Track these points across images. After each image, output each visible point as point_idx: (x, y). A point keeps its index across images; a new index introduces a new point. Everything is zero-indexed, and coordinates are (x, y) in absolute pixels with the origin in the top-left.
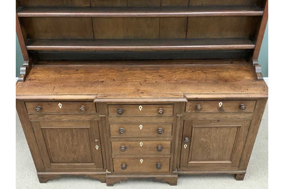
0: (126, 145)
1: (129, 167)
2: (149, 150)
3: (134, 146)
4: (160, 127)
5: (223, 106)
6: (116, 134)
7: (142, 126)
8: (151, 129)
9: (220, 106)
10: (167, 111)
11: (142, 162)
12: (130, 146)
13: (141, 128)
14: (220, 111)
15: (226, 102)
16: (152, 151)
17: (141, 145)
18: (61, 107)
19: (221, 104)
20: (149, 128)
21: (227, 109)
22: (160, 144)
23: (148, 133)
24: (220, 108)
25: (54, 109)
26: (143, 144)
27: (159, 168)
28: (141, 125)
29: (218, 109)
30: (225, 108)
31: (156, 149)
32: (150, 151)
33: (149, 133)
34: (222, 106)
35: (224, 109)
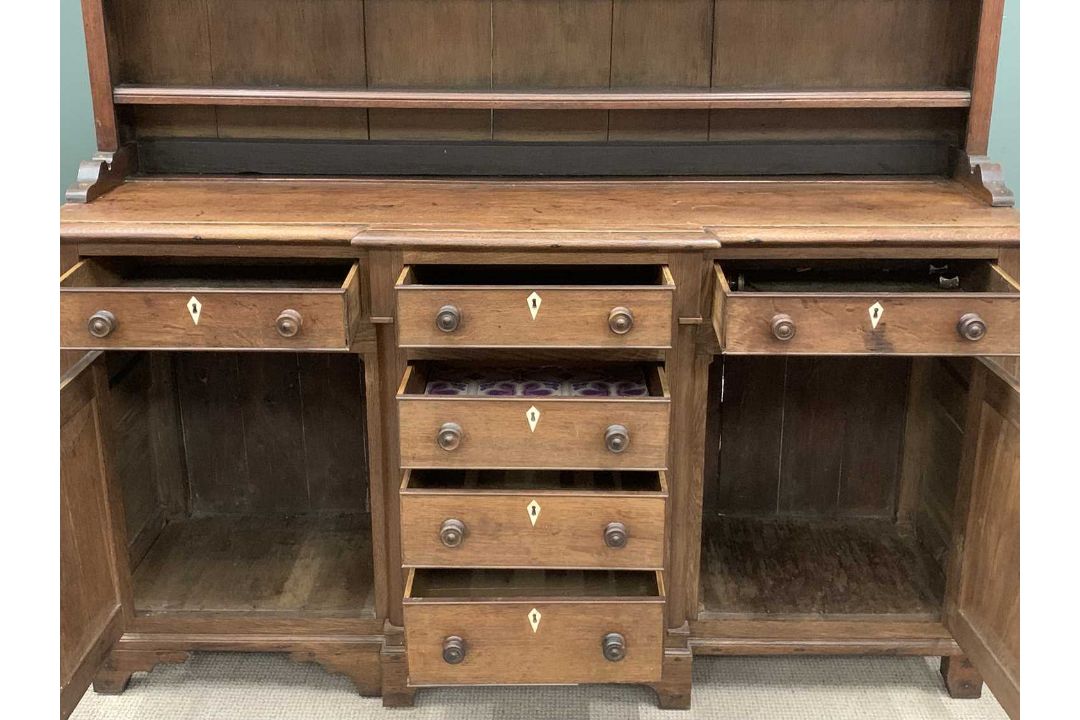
0: (467, 518)
1: (479, 655)
2: (568, 547)
3: (500, 525)
4: (617, 421)
5: (889, 326)
6: (423, 453)
7: (537, 414)
8: (578, 428)
9: (875, 322)
10: (645, 323)
11: (535, 626)
12: (484, 521)
13: (533, 425)
14: (873, 347)
15: (901, 304)
16: (585, 550)
17: (534, 519)
18: (196, 317)
19: (880, 313)
20: (567, 426)
21: (905, 340)
22: (619, 512)
23: (562, 450)
24: (873, 332)
25: (168, 329)
26: (543, 509)
27: (614, 655)
28: (533, 409)
29: (866, 341)
30: (895, 334)
31: (599, 542)
32: (575, 549)
33: (568, 449)
34: (882, 324)
35: (892, 336)
